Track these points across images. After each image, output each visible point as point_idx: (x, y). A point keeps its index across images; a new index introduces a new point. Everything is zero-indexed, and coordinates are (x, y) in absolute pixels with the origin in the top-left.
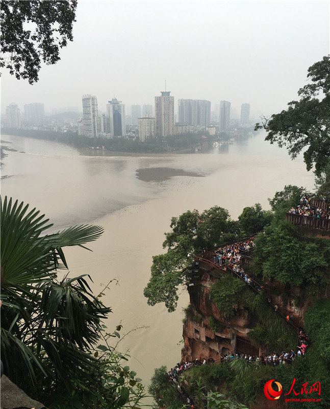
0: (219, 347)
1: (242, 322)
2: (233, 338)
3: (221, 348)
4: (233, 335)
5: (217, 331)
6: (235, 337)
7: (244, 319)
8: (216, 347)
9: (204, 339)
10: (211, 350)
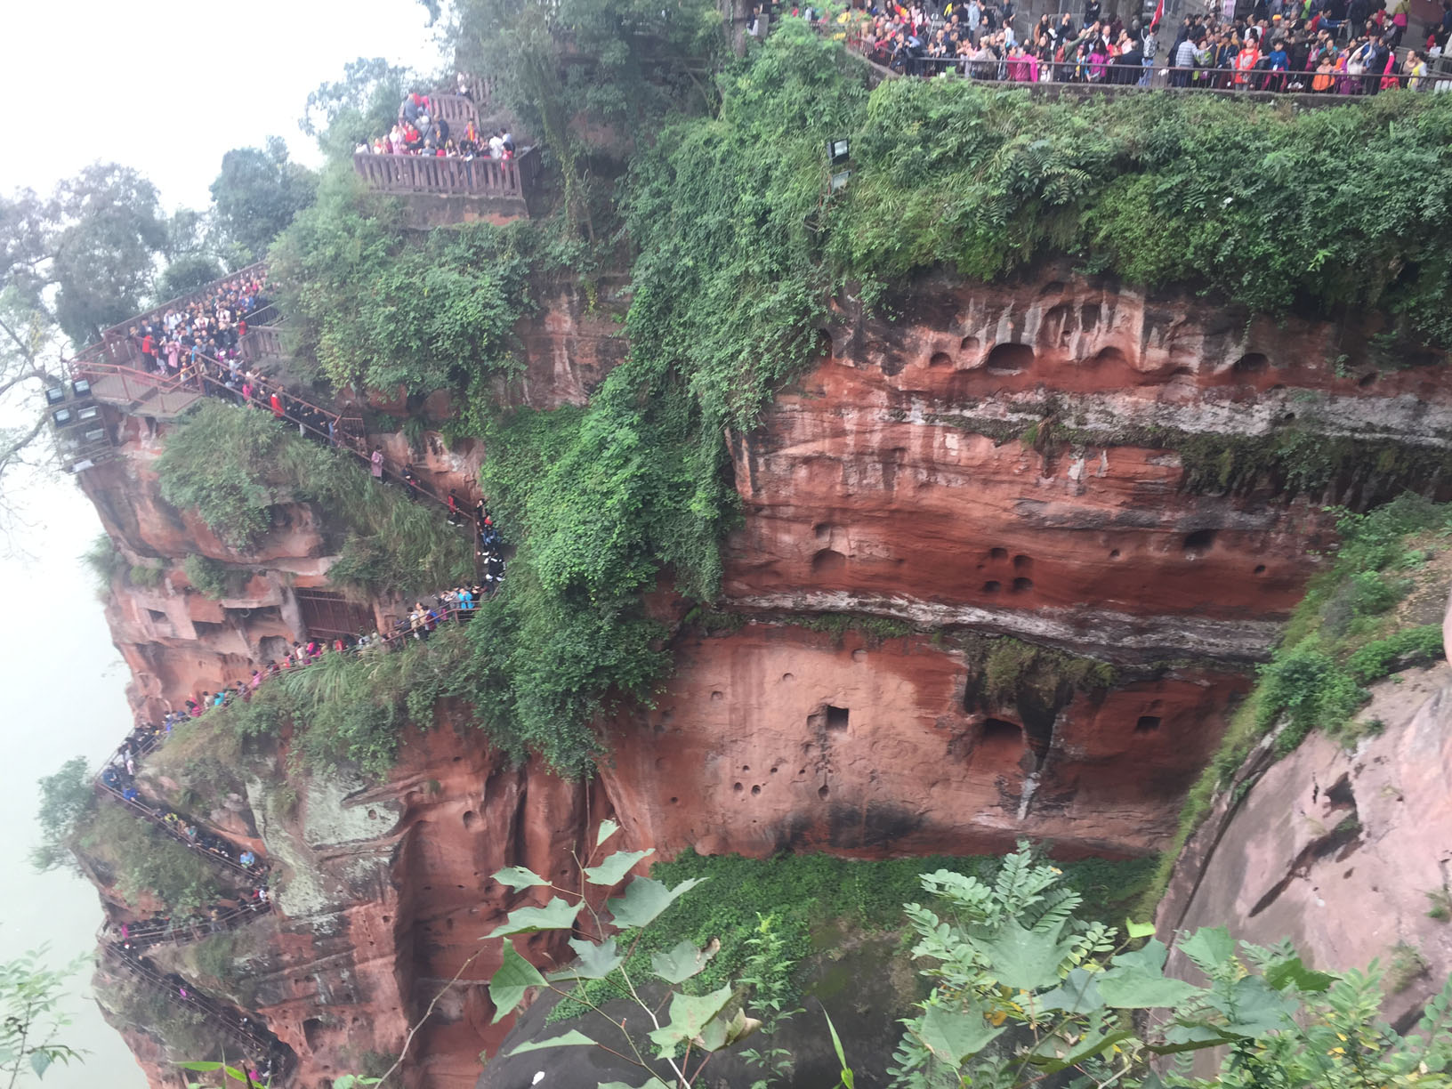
0: (248, 642)
1: (299, 543)
2: (286, 600)
3: (256, 642)
4: (284, 592)
5: (226, 593)
6: (291, 595)
7: (304, 531)
8: (237, 644)
9: (189, 633)
10: (225, 659)
